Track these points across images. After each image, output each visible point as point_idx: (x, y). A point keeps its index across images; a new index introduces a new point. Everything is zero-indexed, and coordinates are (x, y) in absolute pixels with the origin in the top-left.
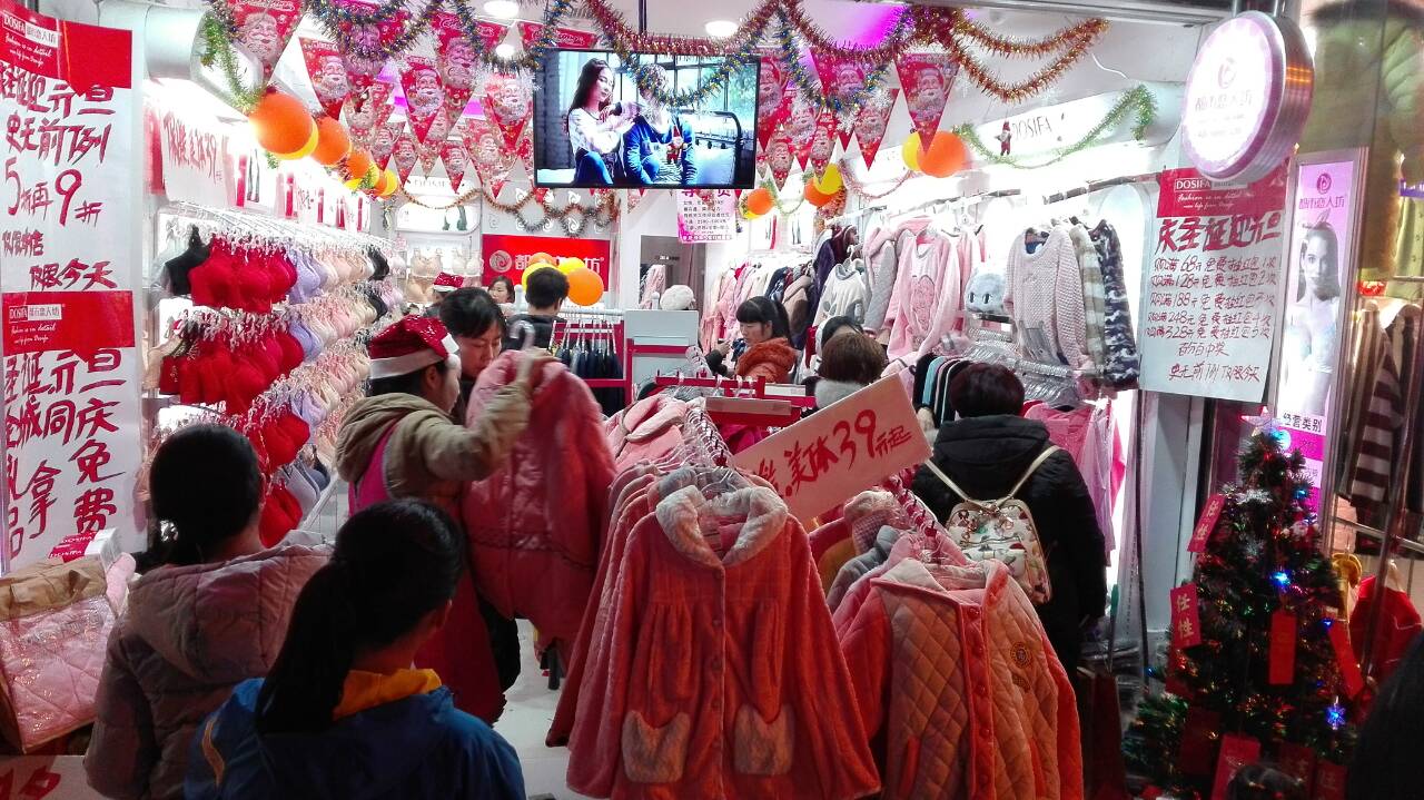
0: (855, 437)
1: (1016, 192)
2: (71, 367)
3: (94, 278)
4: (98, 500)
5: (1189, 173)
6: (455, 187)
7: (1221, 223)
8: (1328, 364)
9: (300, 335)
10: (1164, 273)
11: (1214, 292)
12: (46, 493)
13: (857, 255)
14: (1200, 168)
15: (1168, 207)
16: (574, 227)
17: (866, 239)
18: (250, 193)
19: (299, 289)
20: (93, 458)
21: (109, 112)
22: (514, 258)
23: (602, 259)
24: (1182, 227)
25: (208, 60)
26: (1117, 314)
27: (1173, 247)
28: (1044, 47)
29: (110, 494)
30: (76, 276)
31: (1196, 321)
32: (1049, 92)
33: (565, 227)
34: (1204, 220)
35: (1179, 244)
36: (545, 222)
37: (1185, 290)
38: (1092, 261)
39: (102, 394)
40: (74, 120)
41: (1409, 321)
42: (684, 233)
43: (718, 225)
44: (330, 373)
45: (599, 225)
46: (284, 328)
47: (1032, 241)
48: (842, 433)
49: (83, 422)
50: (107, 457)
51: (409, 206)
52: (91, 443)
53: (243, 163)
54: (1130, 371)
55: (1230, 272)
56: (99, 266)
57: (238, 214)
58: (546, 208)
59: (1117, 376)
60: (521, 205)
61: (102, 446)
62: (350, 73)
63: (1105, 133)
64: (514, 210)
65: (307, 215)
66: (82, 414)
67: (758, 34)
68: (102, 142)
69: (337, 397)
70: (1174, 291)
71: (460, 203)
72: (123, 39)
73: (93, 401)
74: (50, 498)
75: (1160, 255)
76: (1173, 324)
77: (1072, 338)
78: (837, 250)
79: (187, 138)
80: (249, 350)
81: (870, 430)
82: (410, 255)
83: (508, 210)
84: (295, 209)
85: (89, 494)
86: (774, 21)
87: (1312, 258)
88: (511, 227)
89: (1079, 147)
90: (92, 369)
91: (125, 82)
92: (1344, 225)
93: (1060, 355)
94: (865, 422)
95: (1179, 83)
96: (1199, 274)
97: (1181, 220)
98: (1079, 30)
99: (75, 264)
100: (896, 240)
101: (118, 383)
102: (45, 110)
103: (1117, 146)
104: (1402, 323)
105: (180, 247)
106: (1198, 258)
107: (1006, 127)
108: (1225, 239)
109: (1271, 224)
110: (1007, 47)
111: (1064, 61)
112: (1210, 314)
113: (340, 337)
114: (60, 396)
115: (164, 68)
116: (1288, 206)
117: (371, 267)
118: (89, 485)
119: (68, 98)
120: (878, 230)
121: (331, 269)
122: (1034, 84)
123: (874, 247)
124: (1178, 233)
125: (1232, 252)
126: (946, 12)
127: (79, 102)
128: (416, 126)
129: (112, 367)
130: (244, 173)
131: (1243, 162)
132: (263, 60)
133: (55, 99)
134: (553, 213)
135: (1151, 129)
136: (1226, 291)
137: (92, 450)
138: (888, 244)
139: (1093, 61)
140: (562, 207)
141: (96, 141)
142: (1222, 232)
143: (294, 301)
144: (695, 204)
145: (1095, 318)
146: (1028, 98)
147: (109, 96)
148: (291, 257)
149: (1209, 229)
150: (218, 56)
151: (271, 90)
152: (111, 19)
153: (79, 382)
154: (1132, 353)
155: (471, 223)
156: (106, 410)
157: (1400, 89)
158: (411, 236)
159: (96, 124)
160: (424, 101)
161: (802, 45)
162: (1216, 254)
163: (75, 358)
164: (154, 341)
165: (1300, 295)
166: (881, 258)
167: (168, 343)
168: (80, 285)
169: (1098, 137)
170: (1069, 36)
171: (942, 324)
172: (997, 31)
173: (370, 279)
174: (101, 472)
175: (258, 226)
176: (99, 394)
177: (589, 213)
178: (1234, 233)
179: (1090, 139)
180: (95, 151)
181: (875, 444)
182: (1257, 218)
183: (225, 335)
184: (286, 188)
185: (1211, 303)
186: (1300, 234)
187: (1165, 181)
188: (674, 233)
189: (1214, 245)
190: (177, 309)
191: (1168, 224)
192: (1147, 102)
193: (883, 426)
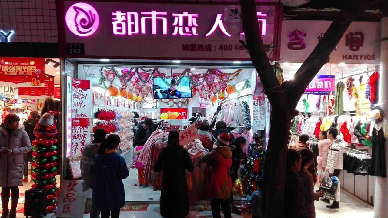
0: (188, 134)
2: (81, 129)
3: (84, 116)
9: (117, 126)
10: (254, 110)
12: (76, 147)
13: (222, 109)
15: (254, 99)
16: (180, 106)
18: (109, 102)
19: (116, 118)
20: (83, 142)
21: (87, 92)
23: (186, 112)
24: (256, 102)
25: (101, 84)
26: (247, 117)
28: (232, 74)
31: (258, 117)
33: (178, 106)
35: (256, 105)
36: (174, 105)
37: (257, 112)
38: (243, 108)
39: (85, 133)
40: (82, 94)
42: (201, 106)
43: (208, 104)
45: (185, 105)
46: (113, 124)
48: (186, 134)
49: (82, 137)
51: (145, 103)
52: (83, 140)
53: (108, 97)
54: (249, 126)
55: (262, 109)
56: (85, 114)
57: (106, 106)
58: (174, 102)
61: (85, 141)
64: (167, 103)
65: (121, 106)
68: (86, 96)
71: (156, 102)
72: (89, 82)
73: (83, 134)
75: (254, 107)
76: (256, 118)
79: (98, 95)
80: (106, 127)
81: (190, 133)
82: (146, 113)
84: (118, 105)
87: (268, 106)
88: (166, 106)
89: (243, 89)
90: (84, 129)
91: (89, 88)
93: (239, 124)
96: (258, 110)
99: (82, 114)
101: (87, 131)
102: (78, 92)
105: (96, 111)
106: (258, 107)
108: (261, 104)
111: (236, 76)
112: (260, 116)
114: (79, 133)
115: (95, 85)
119: (81, 90)
121: (123, 115)
122: (231, 80)
125: (262, 106)
127: (83, 91)
129: (86, 129)
130: (108, 99)
132: (111, 81)
136: (261, 112)
140: (177, 102)
142: (261, 102)
143: (115, 120)
144: (203, 100)
145: (244, 118)
147: (87, 90)
148: (115, 113)
149: (259, 102)
150: (103, 83)
151: (112, 86)
152: (87, 79)
153: (81, 131)
154: (250, 123)
155: (158, 106)
156: (85, 135)
158: (146, 109)
159: (85, 94)
162: (260, 106)
164: (92, 125)
165: (267, 112)
167: (95, 125)
168: (82, 117)
175: (111, 108)
177: (183, 103)
180: (85, 98)
181: (191, 135)
183: (102, 124)
184: (117, 101)
185: (260, 114)
188: (199, 106)
190: (96, 120)
191: (254, 101)
192: (248, 82)
193: (192, 133)
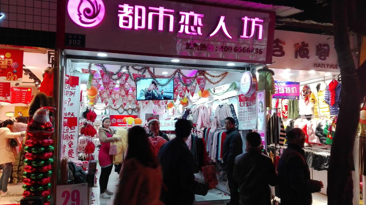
1: (218, 100)
2: (68, 129)
3: (72, 115)
4: (71, 151)
5: (242, 95)
7: (248, 102)
8: (264, 122)
10: (241, 111)
12: (64, 149)
13: (191, 113)
14: (243, 94)
15: (240, 100)
17: (192, 110)
20: (71, 144)
21: (75, 89)
22: (117, 120)
24: (243, 103)
27: (242, 107)
28: (219, 76)
29: (73, 150)
30: (69, 115)
31: (246, 118)
32: (220, 83)
33: (128, 113)
34: (246, 102)
35: (242, 106)
36: (124, 112)
37: (244, 113)
38: (230, 110)
39: (72, 134)
40: (69, 91)
41: (275, 115)
42: (154, 113)
43: (162, 111)
45: (135, 112)
47: (221, 106)
50: (73, 144)
52: (70, 142)
55: (250, 110)
56: (73, 113)
58: (124, 109)
60: (118, 108)
61: (72, 142)
63: (230, 89)
64: (117, 110)
66: (69, 137)
68: (74, 94)
70: (242, 113)
71: (105, 109)
72: (78, 78)
73: (71, 135)
74: (65, 150)
75: (240, 108)
76: (243, 119)
78: (188, 112)
83: (116, 110)
85: (70, 150)
86: (177, 73)
87: (260, 106)
88: (116, 113)
89: (226, 92)
90: (71, 130)
91: (78, 85)
95: (240, 81)
96: (246, 110)
97: (242, 102)
98: (224, 74)
99: (69, 113)
100: (198, 110)
101: (75, 132)
102: (66, 89)
103: (232, 91)
104: (274, 115)
105: (85, 110)
106: (245, 108)
107: (214, 89)
108: (249, 105)
109: (255, 102)
110: (213, 76)
111: (222, 78)
112: (248, 116)
114: (67, 134)
115: (83, 82)
116: (256, 99)
118: (70, 149)
120: (195, 108)
122: (218, 82)
123: (194, 111)
124: (242, 104)
125: (250, 107)
126: (203, 71)
127: (71, 88)
128: (109, 92)
129: (74, 129)
131: (248, 92)
133: (68, 87)
135: (236, 88)
136: (250, 113)
137: (71, 143)
138: (197, 110)
139: (227, 78)
140: (127, 109)
141: (73, 94)
142: (248, 104)
144: (157, 107)
146: (218, 84)
147: (75, 87)
149: (246, 103)
152: (76, 75)
153: (69, 132)
155: (107, 113)
156: (73, 136)
159: (73, 91)
160: (111, 87)
163: (69, 128)
165: (259, 112)
166: (195, 113)
168: (70, 116)
170: (223, 74)
172: (212, 74)
174: (72, 146)
176: (71, 134)
177: (133, 110)
178: (250, 104)
179: (227, 91)
180: (73, 95)
182: (253, 101)
183: (89, 125)
185: (248, 115)
186: (258, 103)
187: (239, 96)
188: (152, 113)
189: (247, 106)
191: (241, 103)
192: (235, 84)
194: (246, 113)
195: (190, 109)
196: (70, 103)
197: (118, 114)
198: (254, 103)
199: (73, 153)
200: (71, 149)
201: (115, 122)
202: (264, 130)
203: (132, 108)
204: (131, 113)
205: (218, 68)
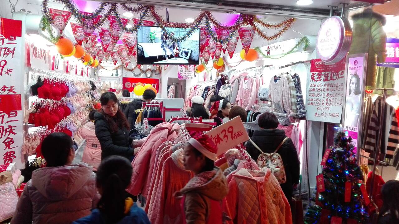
0: (228, 134)
1: (272, 65)
2: (3, 116)
3: (10, 91)
4: (10, 154)
5: (319, 60)
6: (115, 64)
7: (328, 74)
8: (358, 112)
9: (70, 106)
10: (313, 88)
11: (326, 93)
13: (228, 83)
14: (322, 59)
15: (313, 69)
16: (149, 76)
17: (230, 79)
18: (56, 66)
19: (70, 93)
20: (9, 142)
21: (15, 44)
22: (132, 84)
23: (157, 84)
24: (317, 75)
25: (44, 29)
26: (300, 99)
27: (315, 81)
28: (278, 26)
29: (14, 152)
30: (5, 90)
31: (321, 101)
32: (280, 38)
33: (146, 75)
34: (323, 73)
35: (316, 80)
36: (141, 74)
37: (318, 92)
38: (293, 84)
40: (5, 46)
41: (380, 100)
42: (180, 77)
43: (189, 74)
44: (78, 117)
45: (156, 74)
46: (65, 105)
47: (276, 79)
48: (224, 132)
49: (6, 132)
50: (13, 142)
51: (102, 70)
52: (8, 138)
53: (54, 58)
54: (304, 115)
55: (331, 87)
56: (12, 87)
57: (52, 72)
58: (141, 70)
59: (300, 116)
60: (134, 69)
61: (12, 139)
62: (85, 32)
63: (295, 49)
64: (132, 70)
65: (72, 72)
66: (6, 130)
67: (200, 22)
68: (13, 52)
69: (80, 124)
70: (315, 93)
71: (116, 69)
72: (19, 23)
73: (9, 126)
75: (311, 82)
76: (315, 102)
77: (287, 106)
78: (222, 82)
79: (37, 51)
80: (55, 111)
81: (232, 132)
82: (102, 83)
83: (130, 70)
84: (69, 70)
85: (8, 152)
86: (204, 18)
87: (353, 83)
88: (131, 75)
89: (289, 53)
90: (9, 117)
91: (20, 35)
92: (361, 74)
93: (284, 110)
94: (230, 130)
95: (316, 36)
96: (322, 88)
97: (317, 73)
98: (288, 21)
100: (239, 79)
101: (17, 121)
103: (299, 53)
104: (378, 101)
105: (35, 82)
106: (321, 83)
107: (268, 48)
108: (329, 78)
109: (342, 74)
110: (268, 26)
111: (284, 30)
112: (325, 99)
113: (81, 107)
115: (30, 31)
116: (346, 69)
117: (91, 87)
119: (3, 40)
120: (234, 76)
121: (79, 88)
122: (276, 36)
123: (232, 81)
124: (316, 77)
125: (331, 82)
126: (252, 16)
127: (6, 41)
128: (104, 47)
129: (15, 116)
130: (54, 60)
131: (334, 57)
132: (60, 29)
134: (143, 71)
135: (308, 48)
136: (330, 92)
137: (9, 140)
138: (237, 80)
139: (292, 29)
140: (145, 70)
141: (11, 52)
142: (328, 76)
143: (68, 97)
144: (183, 69)
145: (294, 100)
146: (274, 40)
147: (15, 39)
148: (67, 84)
149: (325, 76)
150: (47, 28)
151: (62, 37)
152: (16, 17)
153: (5, 120)
154: (304, 110)
155: (120, 74)
156: (13, 128)
157: (376, 37)
158: (102, 78)
159: (11, 47)
160: (106, 40)
161: (212, 25)
162: (326, 82)
163: (4, 113)
164: (27, 108)
165: (350, 93)
166: (234, 84)
167: (31, 109)
168: (6, 93)
169: (294, 50)
170: (285, 23)
171: (252, 102)
172: (266, 21)
173: (90, 90)
174: (11, 146)
175: (58, 75)
176: (11, 124)
177: (153, 71)
178: (331, 76)
179: (291, 51)
180: (11, 54)
181: (233, 136)
182: (337, 73)
183: (47, 107)
184: (66, 65)
185: (325, 96)
186: (349, 77)
187: (312, 62)
188: (177, 77)
189: (326, 80)
190: (34, 99)
191: (313, 74)
192: (307, 40)
193: (236, 131)
194: (321, 93)
195: (227, 76)
196: (5, 69)
197: (133, 76)
198: (340, 76)
199: (15, 157)
200: (9, 150)
201: (130, 86)
202: (357, 128)
203: (152, 69)
204: (151, 76)
205: (279, 9)
